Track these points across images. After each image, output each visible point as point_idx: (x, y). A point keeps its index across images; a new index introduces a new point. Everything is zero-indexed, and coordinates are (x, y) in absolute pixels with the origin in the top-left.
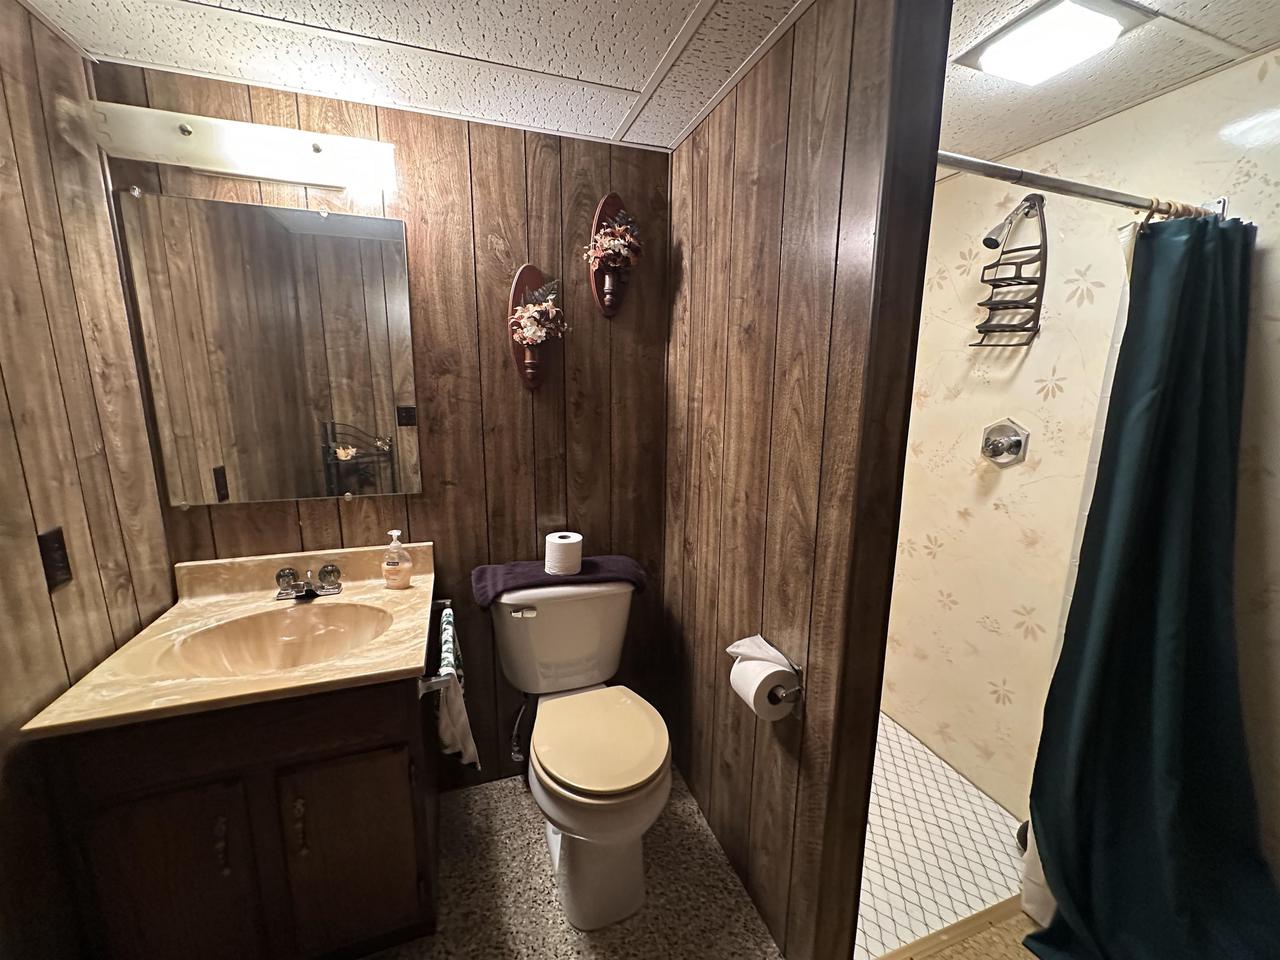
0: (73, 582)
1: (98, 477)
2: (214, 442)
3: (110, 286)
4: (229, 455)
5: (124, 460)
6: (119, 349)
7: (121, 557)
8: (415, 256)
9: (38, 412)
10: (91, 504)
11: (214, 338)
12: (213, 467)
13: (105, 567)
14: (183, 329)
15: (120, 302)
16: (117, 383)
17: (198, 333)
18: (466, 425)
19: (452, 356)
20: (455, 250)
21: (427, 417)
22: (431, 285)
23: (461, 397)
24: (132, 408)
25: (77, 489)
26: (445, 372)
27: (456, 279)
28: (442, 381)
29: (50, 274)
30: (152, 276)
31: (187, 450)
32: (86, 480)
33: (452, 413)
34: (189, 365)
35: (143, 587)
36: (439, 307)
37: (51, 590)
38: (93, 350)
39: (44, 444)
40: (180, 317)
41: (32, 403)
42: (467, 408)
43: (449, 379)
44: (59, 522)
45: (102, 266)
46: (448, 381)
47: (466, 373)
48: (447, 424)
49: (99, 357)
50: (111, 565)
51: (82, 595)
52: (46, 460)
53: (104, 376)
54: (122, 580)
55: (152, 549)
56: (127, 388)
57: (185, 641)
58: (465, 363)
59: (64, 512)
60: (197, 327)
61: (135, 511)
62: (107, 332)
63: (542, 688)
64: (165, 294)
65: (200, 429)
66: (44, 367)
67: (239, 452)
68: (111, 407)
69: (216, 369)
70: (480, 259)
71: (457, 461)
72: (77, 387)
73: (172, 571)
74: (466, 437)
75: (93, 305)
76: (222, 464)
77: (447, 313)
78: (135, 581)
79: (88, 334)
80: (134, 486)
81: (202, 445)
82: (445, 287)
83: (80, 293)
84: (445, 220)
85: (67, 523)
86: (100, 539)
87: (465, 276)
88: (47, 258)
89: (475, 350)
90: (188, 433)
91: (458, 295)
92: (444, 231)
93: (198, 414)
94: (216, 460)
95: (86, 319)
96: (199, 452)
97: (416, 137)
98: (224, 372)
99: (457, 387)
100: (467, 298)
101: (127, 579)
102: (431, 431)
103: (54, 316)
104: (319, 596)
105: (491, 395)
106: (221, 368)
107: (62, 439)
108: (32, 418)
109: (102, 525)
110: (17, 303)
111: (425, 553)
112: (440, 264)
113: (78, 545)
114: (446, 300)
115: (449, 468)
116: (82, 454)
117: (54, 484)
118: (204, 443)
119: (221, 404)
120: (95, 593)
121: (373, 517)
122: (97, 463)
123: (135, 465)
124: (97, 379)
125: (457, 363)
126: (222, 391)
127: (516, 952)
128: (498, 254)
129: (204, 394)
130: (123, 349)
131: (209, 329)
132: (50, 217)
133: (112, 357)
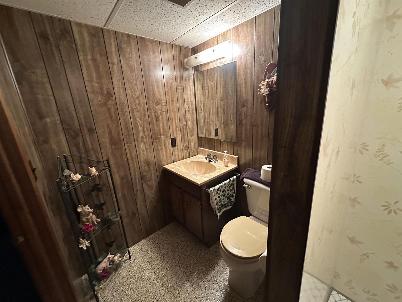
0: (177, 147)
1: (185, 130)
2: (216, 123)
3: (191, 93)
4: (220, 126)
5: (190, 126)
6: (192, 105)
7: (187, 144)
8: (239, 71)
9: (174, 118)
10: (182, 134)
11: (220, 99)
12: (215, 128)
13: (184, 145)
14: (211, 98)
15: (193, 96)
16: (191, 112)
17: (215, 99)
18: (248, 123)
19: (246, 101)
20: (249, 66)
21: (239, 120)
22: (242, 79)
23: (248, 114)
24: (193, 117)
25: (180, 131)
26: (244, 106)
27: (249, 75)
28: (243, 109)
29: (179, 93)
30: (203, 88)
31: (208, 125)
32: (182, 130)
33: (245, 119)
34: (211, 106)
35: (191, 150)
36: (244, 85)
37: (172, 147)
38: (187, 106)
39: (174, 123)
40: (210, 95)
41: (173, 117)
42: (249, 117)
43: (245, 108)
44: (175, 136)
45: (190, 89)
46: (244, 109)
47: (249, 106)
48: (244, 122)
49: (188, 107)
50: (185, 145)
51: (178, 149)
52: (174, 126)
53: (188, 111)
54: (187, 148)
55: (194, 144)
56: (193, 113)
57: (190, 162)
58: (249, 103)
59: (177, 135)
60: (215, 97)
61: (192, 136)
62: (190, 102)
63: (254, 214)
64: (207, 91)
65: (212, 120)
66: (176, 110)
67: (224, 125)
68: (189, 116)
69: (220, 106)
70: (256, 66)
71: (246, 134)
72: (182, 113)
73: (198, 149)
74: (248, 127)
75: (188, 97)
76: (217, 128)
77: (246, 87)
78: (190, 149)
79: (186, 103)
80: (192, 131)
81: (212, 124)
82: (246, 79)
83: (185, 96)
84: (247, 56)
85: (177, 137)
86: (183, 140)
87: (251, 74)
88: (179, 91)
89: (252, 98)
90: (209, 121)
91: (249, 80)
92: (246, 60)
93: (212, 116)
94: (216, 127)
95: (186, 100)
96: (211, 125)
97: (241, 32)
98: (222, 107)
99: (247, 111)
100: (251, 81)
101: (188, 148)
102: (240, 124)
103: (179, 101)
104: (212, 162)
105: (256, 113)
106: (221, 106)
107: (178, 123)
108: (172, 119)
109: (184, 138)
110: (172, 100)
111: (235, 159)
112: (245, 71)
113: (179, 141)
114: (246, 83)
115: (243, 136)
116: (182, 125)
117: (175, 130)
118: (213, 123)
119: (220, 115)
120: (181, 149)
121: (227, 146)
122: (185, 127)
123: (193, 128)
124: (187, 112)
125: (247, 103)
126: (220, 111)
127: (215, 268)
128: (262, 62)
129: (214, 112)
130: (193, 105)
131: (219, 97)
132: (181, 83)
133: (190, 107)
